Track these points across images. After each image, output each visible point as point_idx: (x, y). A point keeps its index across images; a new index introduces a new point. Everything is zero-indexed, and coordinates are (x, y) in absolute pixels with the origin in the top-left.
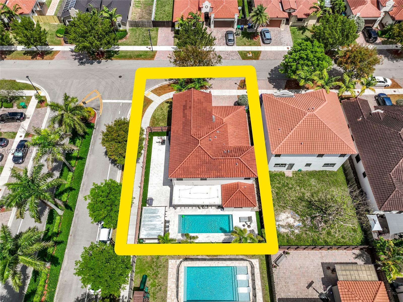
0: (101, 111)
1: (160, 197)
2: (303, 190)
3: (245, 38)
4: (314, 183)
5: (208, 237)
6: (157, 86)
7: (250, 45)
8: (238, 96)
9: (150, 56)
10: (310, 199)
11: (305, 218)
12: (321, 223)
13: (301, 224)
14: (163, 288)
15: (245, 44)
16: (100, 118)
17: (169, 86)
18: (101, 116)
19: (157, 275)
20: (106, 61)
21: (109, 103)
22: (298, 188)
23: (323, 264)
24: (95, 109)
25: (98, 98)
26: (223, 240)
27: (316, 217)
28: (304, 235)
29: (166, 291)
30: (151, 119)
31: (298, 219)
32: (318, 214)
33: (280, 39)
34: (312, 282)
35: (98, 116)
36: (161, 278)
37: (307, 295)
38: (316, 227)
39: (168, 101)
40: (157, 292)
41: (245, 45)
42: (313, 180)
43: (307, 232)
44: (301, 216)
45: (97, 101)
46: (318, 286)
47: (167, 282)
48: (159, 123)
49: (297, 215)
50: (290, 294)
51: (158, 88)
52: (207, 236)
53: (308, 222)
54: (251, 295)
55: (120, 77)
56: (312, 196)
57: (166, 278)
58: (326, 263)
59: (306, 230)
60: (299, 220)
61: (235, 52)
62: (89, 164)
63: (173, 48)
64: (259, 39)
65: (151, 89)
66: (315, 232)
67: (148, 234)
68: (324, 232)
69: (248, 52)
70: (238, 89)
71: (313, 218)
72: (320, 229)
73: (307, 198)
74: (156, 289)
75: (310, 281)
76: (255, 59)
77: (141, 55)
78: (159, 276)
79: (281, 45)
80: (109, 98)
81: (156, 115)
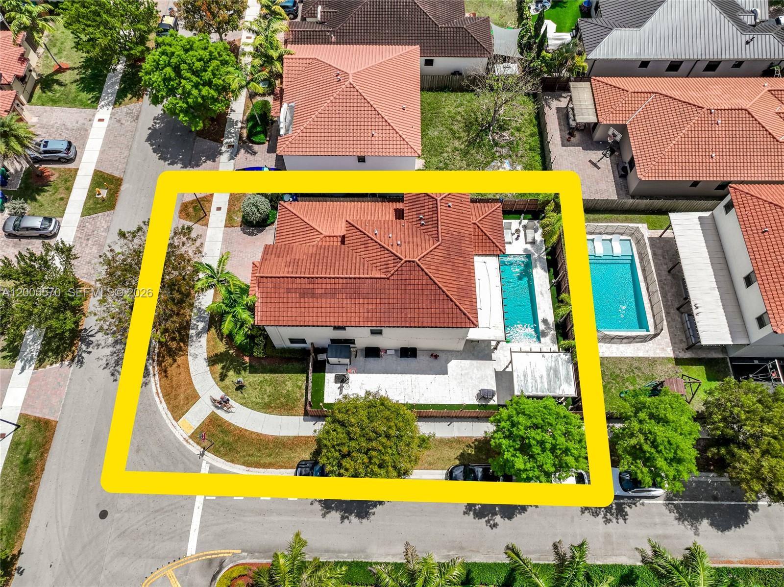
0: (225, 553)
1: (471, 378)
2: (449, 149)
3: (38, 197)
4: (436, 133)
5: (542, 294)
6: (162, 407)
7: (69, 189)
8: (226, 226)
9: (38, 435)
10: (466, 141)
11: (497, 154)
12: (504, 136)
13: (507, 161)
14: (636, 364)
15: (62, 199)
16: (251, 552)
17: (166, 377)
18: (243, 551)
19: (617, 376)
20: (21, 574)
21: (200, 532)
22: (445, 155)
23: (563, 145)
24: (218, 572)
25: (176, 571)
26: (545, 271)
27: (494, 140)
28: (524, 160)
29: (640, 359)
30: (270, 413)
31: (499, 164)
32: (490, 137)
33: (67, 129)
34: (590, 161)
35: (244, 558)
36: (620, 369)
37: (609, 171)
38: (510, 143)
39: (218, 375)
40: (643, 373)
41: (64, 201)
42: (430, 133)
43: (519, 155)
44: (493, 159)
45: (186, 573)
46: (594, 156)
47: (625, 358)
48: (285, 392)
49: (493, 164)
50: (611, 190)
51: (168, 403)
52: (540, 296)
53: (504, 151)
54: (622, 237)
55: (103, 515)
56: (459, 138)
57: (620, 360)
58: (562, 141)
59: (517, 156)
60: (501, 163)
61: (81, 221)
62: (394, 555)
63: (23, 369)
64: (54, 169)
65: (167, 421)
66: (518, 145)
67: (567, 381)
68: (517, 134)
69: (91, 194)
70: (206, 225)
71: (496, 144)
72: (512, 138)
73: (463, 146)
74: (639, 376)
75: (589, 163)
76: (120, 185)
77: (26, 461)
78: (617, 372)
79: (87, 130)
80: (184, 537)
81: (259, 401)
